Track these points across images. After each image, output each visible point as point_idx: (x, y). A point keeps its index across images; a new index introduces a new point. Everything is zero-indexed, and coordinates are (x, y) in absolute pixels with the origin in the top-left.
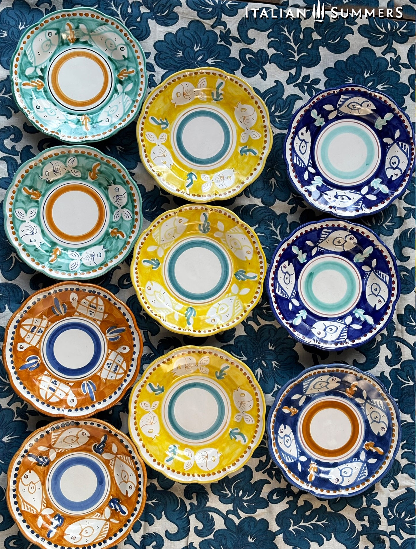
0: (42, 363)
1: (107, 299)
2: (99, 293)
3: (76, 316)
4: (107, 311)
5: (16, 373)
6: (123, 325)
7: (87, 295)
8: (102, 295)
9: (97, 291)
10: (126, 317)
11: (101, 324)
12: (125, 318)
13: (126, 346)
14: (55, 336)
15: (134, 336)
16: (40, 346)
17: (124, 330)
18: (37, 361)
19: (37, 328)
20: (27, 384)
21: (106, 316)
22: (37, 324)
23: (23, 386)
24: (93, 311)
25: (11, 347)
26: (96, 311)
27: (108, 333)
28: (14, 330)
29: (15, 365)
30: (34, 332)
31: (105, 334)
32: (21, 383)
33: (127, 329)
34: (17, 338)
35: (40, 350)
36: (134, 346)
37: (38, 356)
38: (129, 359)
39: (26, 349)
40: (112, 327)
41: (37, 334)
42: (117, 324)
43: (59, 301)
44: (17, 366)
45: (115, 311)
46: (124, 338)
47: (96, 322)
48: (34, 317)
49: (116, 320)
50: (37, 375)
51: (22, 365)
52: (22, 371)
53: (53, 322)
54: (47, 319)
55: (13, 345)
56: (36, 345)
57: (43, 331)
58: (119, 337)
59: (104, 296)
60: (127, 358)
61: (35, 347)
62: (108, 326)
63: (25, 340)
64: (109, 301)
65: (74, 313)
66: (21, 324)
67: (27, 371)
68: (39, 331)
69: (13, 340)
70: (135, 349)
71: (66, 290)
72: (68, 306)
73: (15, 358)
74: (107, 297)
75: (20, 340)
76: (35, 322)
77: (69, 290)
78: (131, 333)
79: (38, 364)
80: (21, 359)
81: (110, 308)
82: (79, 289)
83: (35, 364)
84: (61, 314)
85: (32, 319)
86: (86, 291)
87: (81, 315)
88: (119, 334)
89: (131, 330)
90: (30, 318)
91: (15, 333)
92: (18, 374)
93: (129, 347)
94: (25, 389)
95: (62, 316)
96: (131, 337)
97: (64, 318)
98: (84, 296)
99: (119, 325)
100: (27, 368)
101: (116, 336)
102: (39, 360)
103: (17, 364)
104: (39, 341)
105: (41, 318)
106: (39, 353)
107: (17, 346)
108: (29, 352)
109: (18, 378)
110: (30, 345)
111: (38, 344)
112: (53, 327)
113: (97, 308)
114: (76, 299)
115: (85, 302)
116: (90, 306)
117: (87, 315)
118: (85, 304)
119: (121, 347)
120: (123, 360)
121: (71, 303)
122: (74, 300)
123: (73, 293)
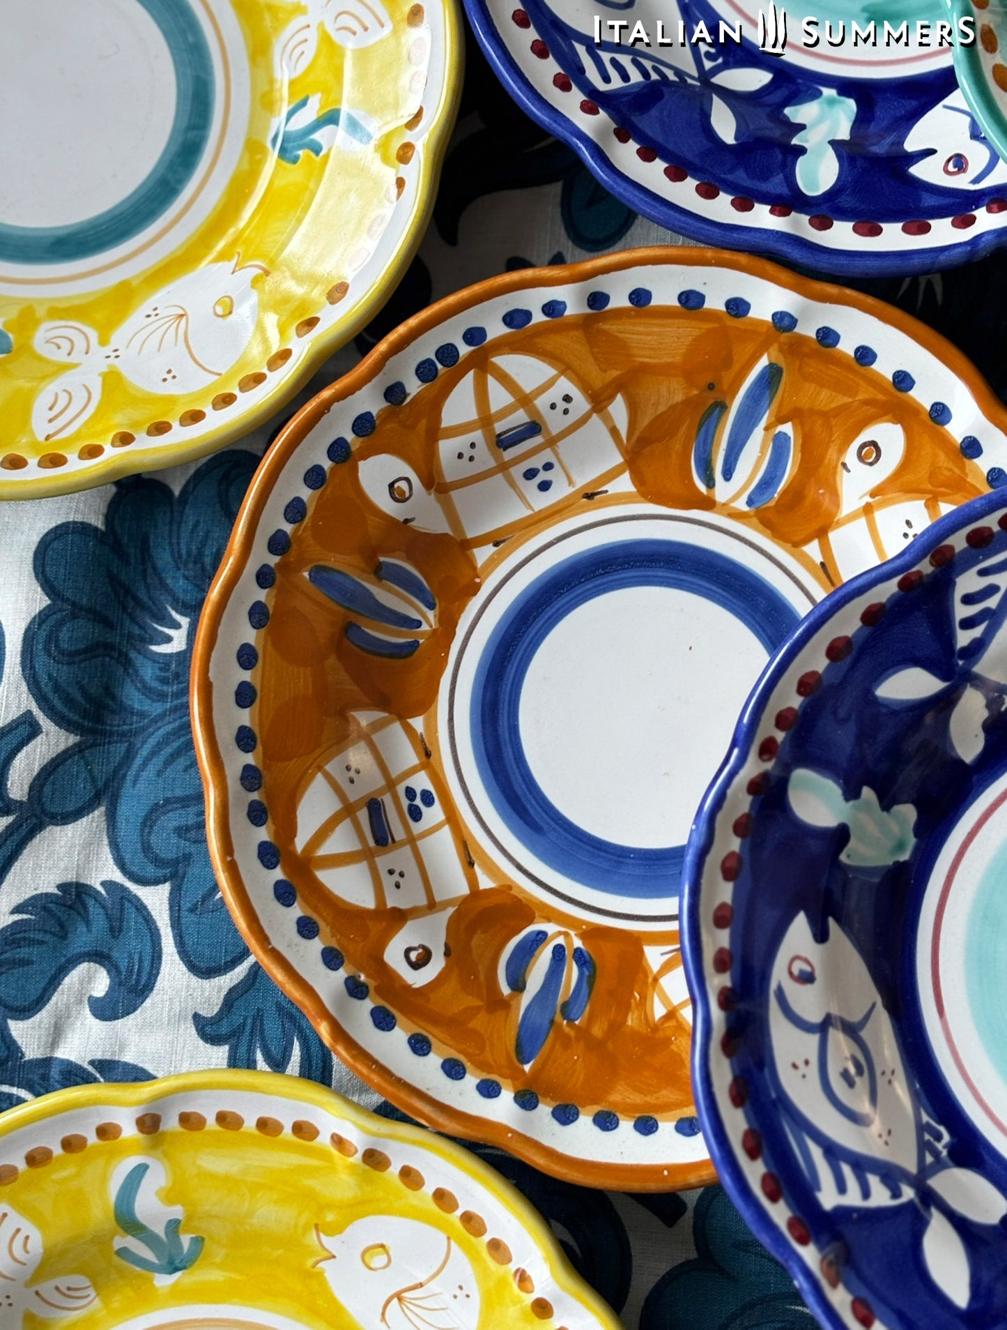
0: (593, 933)
1: (538, 317)
2: (474, 336)
3: (493, 563)
4: (599, 378)
5: (526, 1100)
6: (741, 352)
7: (434, 405)
8: (496, 330)
9: (452, 333)
10: (715, 302)
11: (638, 479)
12: (713, 315)
13: (866, 436)
14: (508, 752)
15: (847, 347)
16: (492, 870)
17: (771, 377)
18: (559, 951)
19: (387, 800)
20: (637, 1099)
21: (618, 409)
22: (371, 781)
23: (626, 1126)
24: (537, 462)
25: (368, 1005)
26: (552, 442)
27: (710, 483)
28: (296, 911)
29: (481, 1066)
30: (398, 833)
31: (708, 504)
32: (606, 1122)
33: (781, 351)
34: (350, 939)
35: (510, 887)
36: (902, 381)
37: (534, 918)
38: (951, 465)
39: (446, 945)
40: (703, 430)
41: (417, 828)
42: (711, 387)
43: (340, 569)
44: (495, 1062)
45: (635, 337)
46: (812, 412)
47: (607, 491)
48: (316, 759)
49: (687, 372)
50: (628, 1008)
51: (514, 1033)
52: (544, 1063)
53: (425, 704)
54: (385, 715)
55: (367, 987)
56: (472, 881)
57: (430, 788)
58: (785, 434)
59: (512, 319)
60: (932, 475)
61: (475, 893)
62: (677, 446)
63: (394, 909)
64: (557, 320)
65: (471, 563)
66: (293, 853)
67: (567, 1036)
68: (417, 807)
69: (341, 964)
70: (923, 396)
71: (318, 488)
72: (410, 558)
73: (441, 1036)
74: (527, 315)
75: (375, 928)
76: (352, 781)
77: (332, 469)
78: (818, 346)
79: (574, 957)
80: (471, 1012)
81: (596, 350)
82: (368, 414)
83: (563, 970)
84: (419, 624)
85: (319, 776)
86: (409, 394)
87: (507, 542)
88: (773, 419)
89: (808, 329)
90: (305, 788)
91: (315, 923)
92: (544, 1095)
93: (886, 417)
94: (657, 1128)
95: (435, 631)
96: (840, 360)
97: (454, 634)
98: (423, 424)
99: (727, 376)
100: (546, 1022)
101: (763, 451)
102: (560, 933)
103: (488, 1056)
104: (462, 849)
105: (354, 735)
106: (524, 900)
107: (395, 972)
108: (477, 939)
109: (565, 1115)
110: (445, 905)
111: (476, 867)
112: (451, 719)
113: (538, 421)
114: (407, 480)
115: (460, 456)
116: (505, 450)
117: (533, 505)
118: (471, 459)
119: (844, 465)
120: (926, 506)
121: (406, 521)
122: (407, 495)
123: (361, 464)
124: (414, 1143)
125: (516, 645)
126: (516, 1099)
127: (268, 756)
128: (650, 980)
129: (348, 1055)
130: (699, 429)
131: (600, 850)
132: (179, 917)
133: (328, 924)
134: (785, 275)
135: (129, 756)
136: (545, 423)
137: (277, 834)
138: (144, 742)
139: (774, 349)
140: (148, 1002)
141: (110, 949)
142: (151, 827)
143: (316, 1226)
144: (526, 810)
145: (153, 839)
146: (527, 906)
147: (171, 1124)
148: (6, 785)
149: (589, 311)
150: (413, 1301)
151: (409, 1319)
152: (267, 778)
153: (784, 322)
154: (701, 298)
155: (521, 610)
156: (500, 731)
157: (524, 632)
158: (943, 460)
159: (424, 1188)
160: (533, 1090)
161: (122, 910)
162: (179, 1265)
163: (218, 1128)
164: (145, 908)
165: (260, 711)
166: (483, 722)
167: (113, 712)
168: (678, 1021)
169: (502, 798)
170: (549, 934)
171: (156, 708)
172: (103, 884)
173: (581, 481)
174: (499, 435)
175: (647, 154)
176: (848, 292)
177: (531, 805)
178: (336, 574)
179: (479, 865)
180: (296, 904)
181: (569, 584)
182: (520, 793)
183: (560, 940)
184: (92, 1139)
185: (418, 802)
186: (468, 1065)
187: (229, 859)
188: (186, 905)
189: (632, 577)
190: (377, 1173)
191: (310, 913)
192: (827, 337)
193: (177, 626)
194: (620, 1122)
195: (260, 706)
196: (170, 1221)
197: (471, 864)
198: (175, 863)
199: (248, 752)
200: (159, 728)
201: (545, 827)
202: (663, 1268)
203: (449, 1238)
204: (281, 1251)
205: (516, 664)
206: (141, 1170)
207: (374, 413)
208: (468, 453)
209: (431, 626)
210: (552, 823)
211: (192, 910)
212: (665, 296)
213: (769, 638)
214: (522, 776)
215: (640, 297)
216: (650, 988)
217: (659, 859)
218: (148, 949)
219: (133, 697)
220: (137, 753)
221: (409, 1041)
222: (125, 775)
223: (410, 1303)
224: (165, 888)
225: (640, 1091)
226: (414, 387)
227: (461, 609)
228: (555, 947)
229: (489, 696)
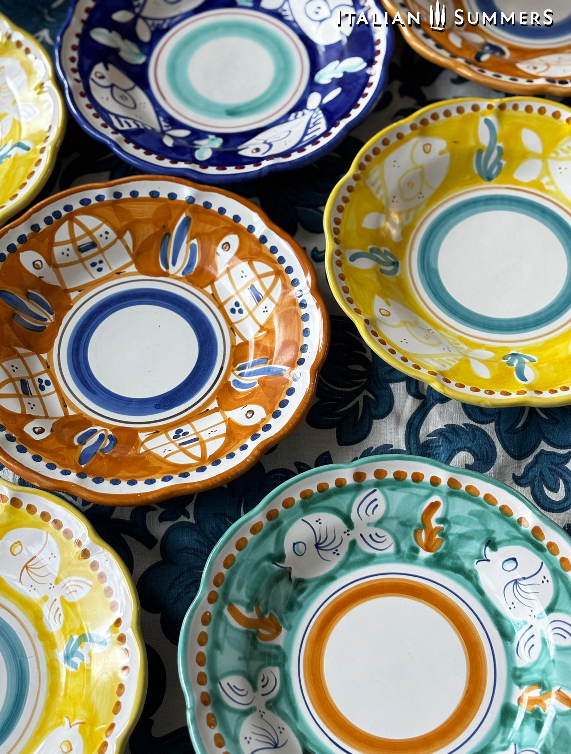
0: (116, 429)
1: (94, 202)
2: (68, 208)
3: (78, 298)
4: (119, 225)
5: (82, 475)
6: (175, 213)
7: (52, 233)
8: (77, 206)
9: (59, 206)
10: (164, 195)
11: (138, 266)
12: (163, 200)
13: (224, 241)
14: (83, 366)
15: (215, 208)
16: (74, 408)
17: (187, 222)
18: (102, 437)
19: (30, 381)
20: (130, 475)
21: (128, 237)
22: (22, 373)
23: (124, 483)
24: (96, 259)
25: (15, 444)
26: (102, 251)
27: (167, 267)
29: (63, 465)
30: (34, 393)
31: (167, 275)
32: (116, 482)
33: (190, 211)
34: (9, 422)
35: (82, 414)
36: (236, 219)
37: (92, 424)
38: (256, 247)
39: (51, 429)
40: (163, 246)
41: (42, 393)
42: (164, 227)
43: (12, 292)
44: (69, 464)
45: (133, 209)
46: (204, 234)
47: (125, 272)
49: (155, 222)
50: (130, 450)
51: (78, 456)
52: (91, 465)
53: (48, 348)
54: (31, 351)
55: (15, 438)
56: (66, 412)
57: (49, 379)
58: (194, 244)
59: (83, 202)
60: (250, 252)
61: (67, 415)
62: (153, 253)
63: (30, 415)
64: (102, 202)
65: (69, 298)
67: (102, 457)
68: (43, 386)
69: (5, 429)
70: (244, 223)
71: (2, 261)
72: (42, 293)
73: (47, 456)
74: (89, 201)
75: (20, 420)
76: (13, 371)
77: (9, 255)
78: (204, 209)
79: (108, 437)
80: (62, 449)
81: (117, 214)
82: (24, 235)
83: (103, 441)
84: (46, 320)
86: (41, 229)
87: (84, 290)
88: (189, 238)
89: (200, 203)
92: (89, 474)
93: (231, 233)
94: (137, 483)
95: (53, 323)
96: (213, 213)
97: (61, 323)
98: (47, 240)
99: (170, 223)
100: (93, 453)
101: (187, 253)
102: (103, 430)
103: (66, 462)
104: (62, 401)
105: (16, 355)
106: (88, 419)
107: (28, 434)
108: (66, 430)
109: (98, 480)
110: (52, 418)
111: (68, 407)
112: (59, 354)
113: (95, 242)
114: (41, 261)
115: (63, 253)
116: (82, 252)
117: (94, 276)
118: (68, 255)
119: (217, 253)
120: (249, 263)
121: (40, 277)
122: (40, 267)
123: (21, 254)
124: (32, 493)
125: (87, 327)
126: (77, 475)
128: (140, 443)
129: (5, 459)
130: (161, 245)
131: (121, 400)
134: (189, 183)
136: (98, 243)
139: (187, 211)
144: (89, 386)
146: (89, 420)
149: (114, 199)
150: (32, 567)
151: (31, 577)
153: (191, 200)
154: (158, 194)
155: (90, 314)
156: (80, 358)
157: (91, 323)
158: (253, 246)
159: (37, 513)
160: (85, 472)
166: (72, 355)
169: (80, 382)
170: (98, 430)
173: (115, 268)
174: (79, 246)
175: (137, 147)
176: (214, 188)
177: (92, 385)
178: (9, 294)
179: (69, 407)
181: (110, 305)
182: (87, 380)
183: (103, 432)
185: (44, 384)
186: (57, 465)
189: (136, 302)
190: (17, 509)
192: (207, 205)
194: (121, 482)
197: (66, 406)
201: (97, 392)
202: (147, 565)
203: (47, 533)
205: (87, 334)
207: (27, 235)
208: (66, 252)
209: (51, 321)
210: (101, 391)
212: (144, 193)
213: (192, 321)
214: (88, 374)
215: (134, 194)
216: (139, 447)
217: (145, 402)
221: (32, 457)
223: (31, 568)
225: (131, 472)
226: (43, 226)
227: (64, 315)
228: (100, 435)
229: (75, 345)
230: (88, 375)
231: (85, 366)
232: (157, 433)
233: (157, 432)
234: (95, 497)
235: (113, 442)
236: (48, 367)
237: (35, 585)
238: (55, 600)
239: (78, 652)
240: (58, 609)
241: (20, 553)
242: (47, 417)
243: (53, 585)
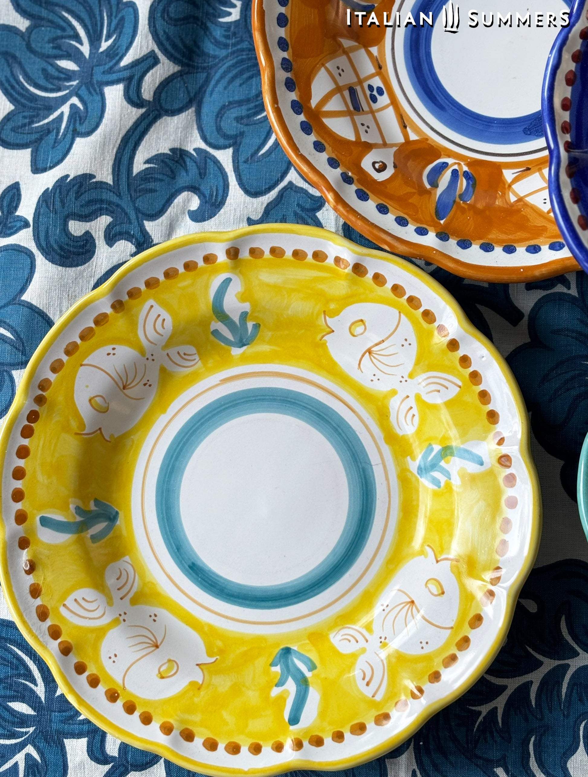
0: (474, 163)
5: (443, 236)
14: (425, 67)
16: (417, 130)
18: (455, 173)
19: (358, 89)
20: (504, 237)
22: (349, 78)
23: (498, 250)
25: (354, 188)
28: (313, 138)
29: (416, 220)
30: (366, 108)
32: (487, 248)
34: (342, 154)
35: (427, 139)
37: (441, 155)
39: (394, 163)
41: (375, 106)
44: (424, 218)
48: (320, 60)
50: (496, 198)
51: (434, 205)
52: (451, 220)
53: (379, 40)
54: (357, 44)
55: (353, 179)
56: (406, 136)
57: (382, 86)
61: (408, 142)
63: (366, 143)
66: (310, 108)
67: (464, 208)
68: (374, 96)
69: (339, 166)
73: (394, 205)
75: (356, 150)
76: (340, 75)
79: (463, 175)
80: (411, 195)
83: (458, 181)
85: (323, 69)
90: (315, 75)
91: (323, 145)
92: (452, 235)
94: (516, 250)
100: (451, 201)
102: (455, 163)
103: (420, 216)
104: (400, 119)
105: (341, 51)
106: (435, 146)
107: (367, 173)
108: (410, 163)
109: (464, 244)
110: (392, 146)
111: (408, 128)
112: (393, 48)
124: (382, 258)
125: (430, 8)
126: (437, 236)
127: (295, 54)
128: (507, 186)
129: (344, 210)
131: (478, 119)
132: (238, 166)
133: (330, 146)
135: (207, 81)
137: (301, 97)
138: (215, 73)
140: (222, 211)
141: (199, 185)
142: (221, 117)
143: (324, 312)
144: (435, 98)
145: (222, 124)
146: (437, 149)
147: (245, 254)
148: (141, 91)
150: (377, 352)
151: (375, 365)
152: (295, 66)
156: (421, 55)
159: (386, 285)
160: (446, 232)
161: (206, 163)
162: (245, 343)
163: (271, 257)
164: (219, 162)
165: (290, 30)
166: (411, 50)
167: (198, 55)
168: (524, 202)
169: (422, 91)
170: (450, 164)
171: (223, 53)
172: (195, 150)
177: (439, 95)
179: (410, 127)
180: (312, 134)
182: (432, 89)
183: (456, 167)
184: (201, 263)
185: (375, 93)
186: (409, 220)
187: (276, 106)
188: (242, 159)
190: (360, 278)
191: (320, 139)
193: (234, 6)
194: (495, 248)
195: (291, 27)
196: (243, 312)
197: (405, 127)
198: (235, 137)
199: (284, 51)
200: (225, 64)
201: (447, 107)
202: (512, 348)
203: (400, 312)
204: (303, 331)
206: (228, 281)
210: (450, 105)
211: (246, 162)
214: (433, 80)
216: (507, 191)
217: (511, 124)
218: (221, 183)
219: (209, 48)
220: (212, 78)
221: (377, 207)
222: (205, 91)
223: (376, 354)
224: (230, 151)
225: (506, 233)
228: (453, 170)
229: (414, 36)
230: (432, 82)
231: (428, 67)
232: (528, 172)
233: (528, 169)
234: (465, 270)
235: (471, 183)
236: (380, 67)
237: (379, 374)
238: (408, 397)
239: (441, 466)
240: (411, 408)
241: (362, 334)
242: (385, 145)
243: (406, 378)
